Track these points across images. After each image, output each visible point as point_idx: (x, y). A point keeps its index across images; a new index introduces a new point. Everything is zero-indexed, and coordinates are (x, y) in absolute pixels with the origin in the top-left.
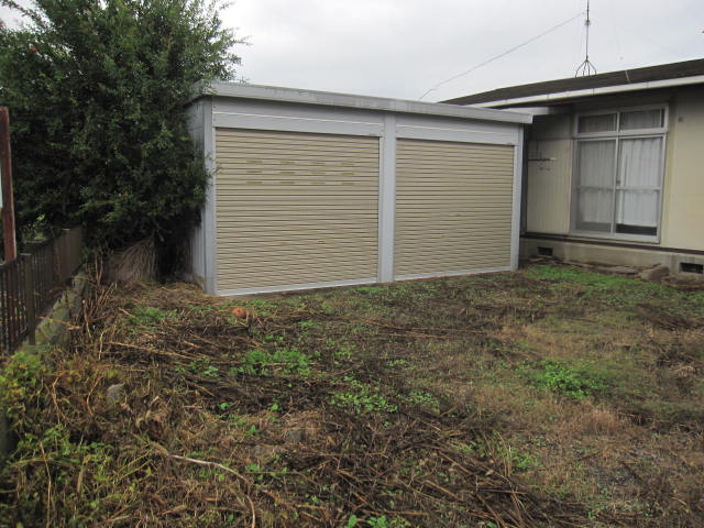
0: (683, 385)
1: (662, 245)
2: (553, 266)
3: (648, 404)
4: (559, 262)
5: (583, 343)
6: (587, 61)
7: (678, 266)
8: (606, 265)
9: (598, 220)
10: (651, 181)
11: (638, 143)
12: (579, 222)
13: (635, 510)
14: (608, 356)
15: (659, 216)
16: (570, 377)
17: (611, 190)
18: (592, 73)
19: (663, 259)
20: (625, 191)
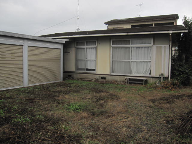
0: (102, 105)
1: (97, 73)
2: (72, 80)
3: (95, 110)
4: (73, 78)
5: (80, 98)
6: (78, 28)
7: (100, 78)
8: (84, 79)
9: (82, 68)
10: (94, 58)
11: (90, 49)
12: (77, 68)
13: (93, 134)
14: (85, 101)
15: (96, 66)
16: (77, 107)
17: (84, 60)
18: (80, 31)
19: (97, 77)
20: (88, 60)
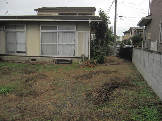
0: (31, 85)
1: (27, 56)
2: (1, 62)
3: (23, 91)
4: (3, 61)
5: (8, 80)
6: (7, 12)
7: (31, 60)
8: (15, 61)
9: (12, 50)
10: (24, 42)
11: (20, 33)
12: (7, 51)
13: (19, 116)
14: (14, 82)
15: (26, 49)
17: (15, 43)
18: (9, 15)
19: (27, 58)
20: (18, 44)
